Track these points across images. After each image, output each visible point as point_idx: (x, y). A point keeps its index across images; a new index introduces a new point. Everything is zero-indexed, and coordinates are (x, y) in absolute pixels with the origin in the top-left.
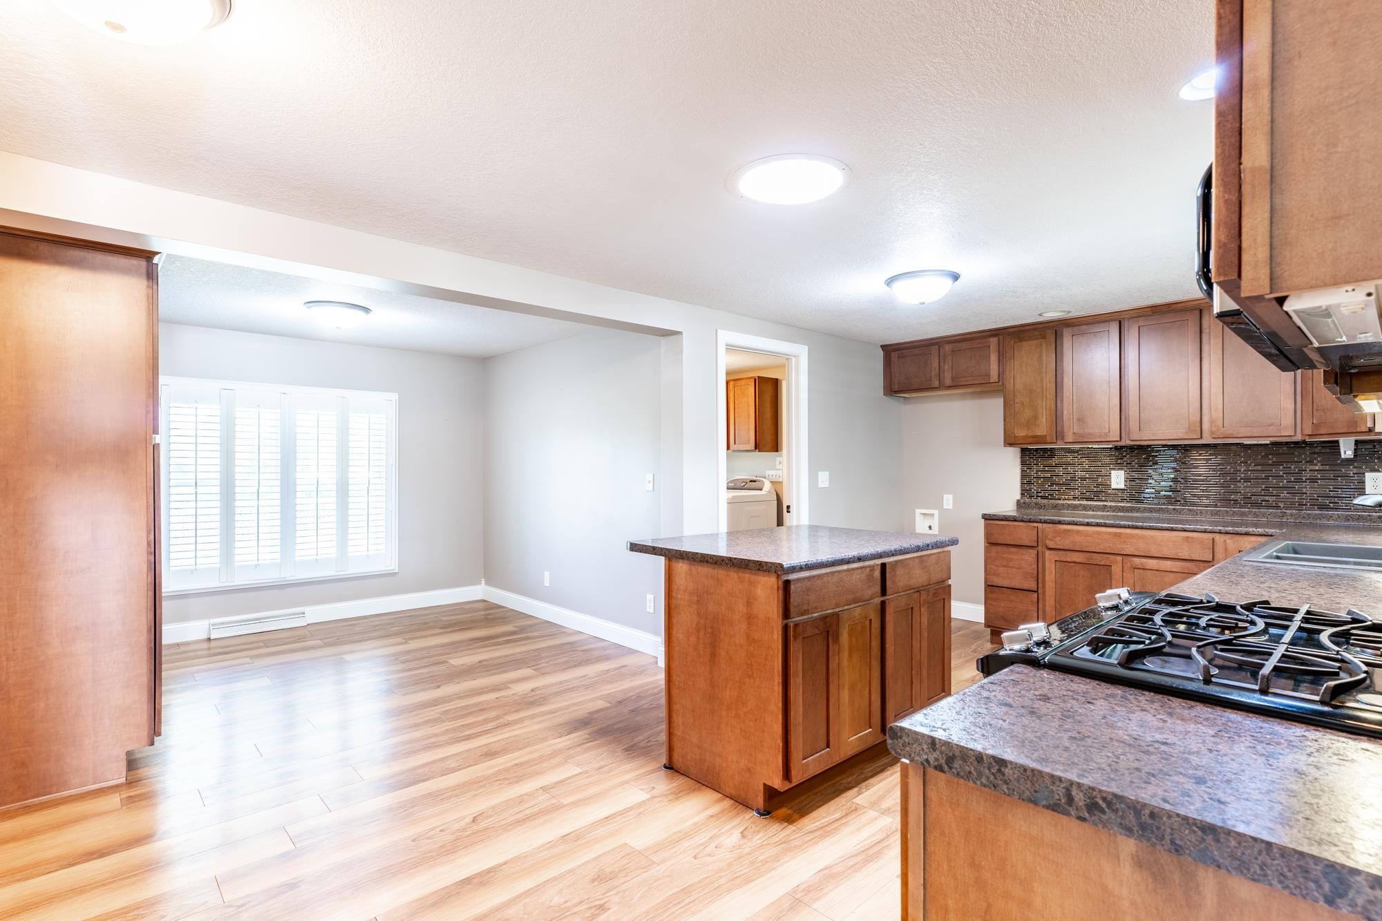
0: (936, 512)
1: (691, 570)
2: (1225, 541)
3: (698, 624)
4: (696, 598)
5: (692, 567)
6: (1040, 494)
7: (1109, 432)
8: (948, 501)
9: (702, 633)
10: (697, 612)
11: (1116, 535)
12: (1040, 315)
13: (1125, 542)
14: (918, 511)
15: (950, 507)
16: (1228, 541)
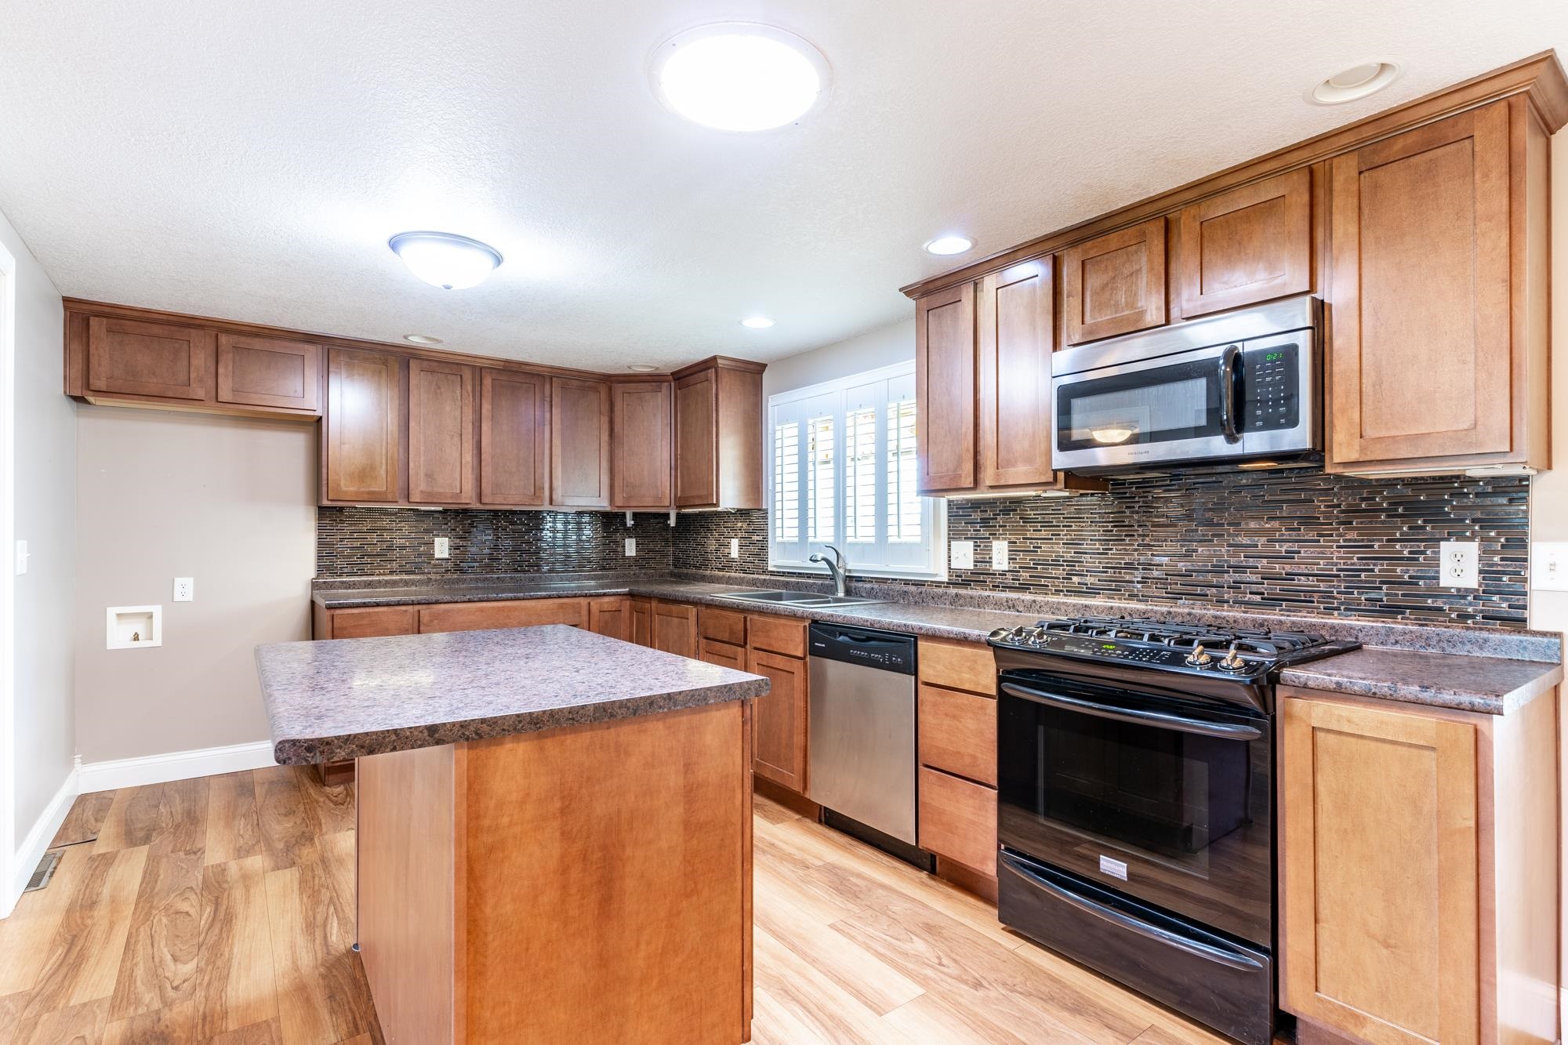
0: (157, 610)
1: (542, 749)
2: (589, 603)
3: (562, 857)
4: (558, 804)
5: (549, 743)
6: (346, 570)
7: (461, 492)
8: (184, 588)
9: (575, 874)
10: (563, 834)
11: (499, 609)
12: (406, 337)
13: (508, 616)
14: (112, 612)
15: (189, 597)
16: (592, 603)
